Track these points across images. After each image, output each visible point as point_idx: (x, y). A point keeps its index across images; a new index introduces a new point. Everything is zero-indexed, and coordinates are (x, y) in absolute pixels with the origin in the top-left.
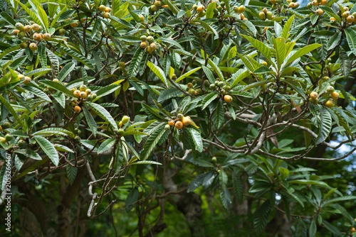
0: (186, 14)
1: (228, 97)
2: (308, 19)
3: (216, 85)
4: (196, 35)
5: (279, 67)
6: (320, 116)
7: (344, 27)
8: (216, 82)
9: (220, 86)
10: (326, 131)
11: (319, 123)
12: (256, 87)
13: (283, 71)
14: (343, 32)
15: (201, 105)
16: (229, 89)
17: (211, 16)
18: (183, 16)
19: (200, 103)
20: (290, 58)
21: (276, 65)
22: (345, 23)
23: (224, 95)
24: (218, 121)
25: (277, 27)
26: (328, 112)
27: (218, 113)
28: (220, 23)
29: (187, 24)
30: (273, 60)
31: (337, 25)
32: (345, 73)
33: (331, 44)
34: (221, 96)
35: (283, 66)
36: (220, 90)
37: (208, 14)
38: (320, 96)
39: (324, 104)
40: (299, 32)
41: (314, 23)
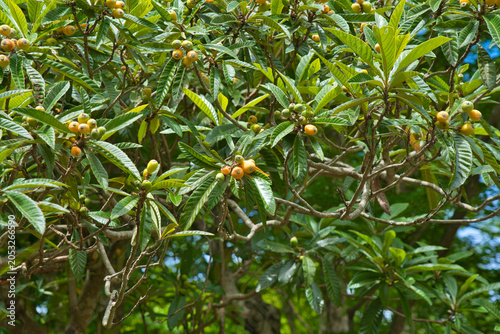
0: (239, 7)
1: (310, 128)
2: (426, 6)
3: (292, 109)
4: (257, 39)
5: (387, 75)
6: (455, 147)
7: (483, 13)
8: (291, 105)
9: (297, 112)
10: (464, 170)
11: (454, 158)
12: (353, 107)
13: (393, 82)
14: (481, 21)
15: (269, 143)
16: (312, 116)
17: (279, 12)
18: (236, 10)
19: (268, 139)
20: (403, 61)
21: (382, 73)
22: (483, 7)
23: (304, 126)
24: (297, 164)
25: (381, 21)
26: (465, 142)
27: (296, 153)
28: (293, 22)
29: (244, 24)
30: (377, 65)
31: (471, 10)
32: (488, 82)
33: (464, 38)
34: (299, 127)
35: (392, 73)
36: (298, 117)
37: (276, 7)
38: (452, 118)
39: (459, 131)
40: (413, 27)
41: (435, 9)
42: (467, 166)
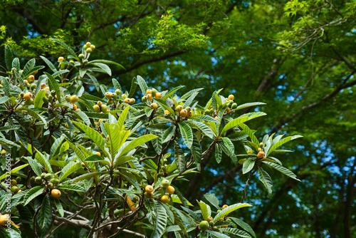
0: (10, 101)
1: (55, 192)
2: (143, 112)
3: (43, 177)
4: (22, 124)
5: (113, 157)
6: (155, 211)
7: (178, 121)
8: (43, 174)
9: (47, 179)
10: (161, 229)
11: (154, 219)
12: (88, 178)
13: (117, 163)
14: (177, 127)
15: (23, 202)
16: (57, 183)
17: (40, 106)
18: (7, 103)
19: (22, 199)
20: (125, 149)
21: (110, 155)
22: (179, 117)
23: (51, 190)
24: (43, 219)
25: (112, 118)
26: (163, 208)
27: (43, 210)
28: (50, 114)
29: (12, 112)
30: (107, 150)
31: (171, 119)
32: (180, 168)
33: (165, 137)
34: (47, 191)
35: (117, 156)
36: (47, 183)
37: (38, 102)
38: (156, 191)
39: (159, 200)
40: (134, 126)
41: (149, 115)
42: (163, 226)
